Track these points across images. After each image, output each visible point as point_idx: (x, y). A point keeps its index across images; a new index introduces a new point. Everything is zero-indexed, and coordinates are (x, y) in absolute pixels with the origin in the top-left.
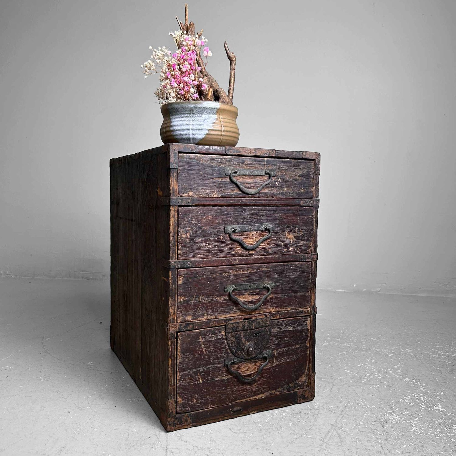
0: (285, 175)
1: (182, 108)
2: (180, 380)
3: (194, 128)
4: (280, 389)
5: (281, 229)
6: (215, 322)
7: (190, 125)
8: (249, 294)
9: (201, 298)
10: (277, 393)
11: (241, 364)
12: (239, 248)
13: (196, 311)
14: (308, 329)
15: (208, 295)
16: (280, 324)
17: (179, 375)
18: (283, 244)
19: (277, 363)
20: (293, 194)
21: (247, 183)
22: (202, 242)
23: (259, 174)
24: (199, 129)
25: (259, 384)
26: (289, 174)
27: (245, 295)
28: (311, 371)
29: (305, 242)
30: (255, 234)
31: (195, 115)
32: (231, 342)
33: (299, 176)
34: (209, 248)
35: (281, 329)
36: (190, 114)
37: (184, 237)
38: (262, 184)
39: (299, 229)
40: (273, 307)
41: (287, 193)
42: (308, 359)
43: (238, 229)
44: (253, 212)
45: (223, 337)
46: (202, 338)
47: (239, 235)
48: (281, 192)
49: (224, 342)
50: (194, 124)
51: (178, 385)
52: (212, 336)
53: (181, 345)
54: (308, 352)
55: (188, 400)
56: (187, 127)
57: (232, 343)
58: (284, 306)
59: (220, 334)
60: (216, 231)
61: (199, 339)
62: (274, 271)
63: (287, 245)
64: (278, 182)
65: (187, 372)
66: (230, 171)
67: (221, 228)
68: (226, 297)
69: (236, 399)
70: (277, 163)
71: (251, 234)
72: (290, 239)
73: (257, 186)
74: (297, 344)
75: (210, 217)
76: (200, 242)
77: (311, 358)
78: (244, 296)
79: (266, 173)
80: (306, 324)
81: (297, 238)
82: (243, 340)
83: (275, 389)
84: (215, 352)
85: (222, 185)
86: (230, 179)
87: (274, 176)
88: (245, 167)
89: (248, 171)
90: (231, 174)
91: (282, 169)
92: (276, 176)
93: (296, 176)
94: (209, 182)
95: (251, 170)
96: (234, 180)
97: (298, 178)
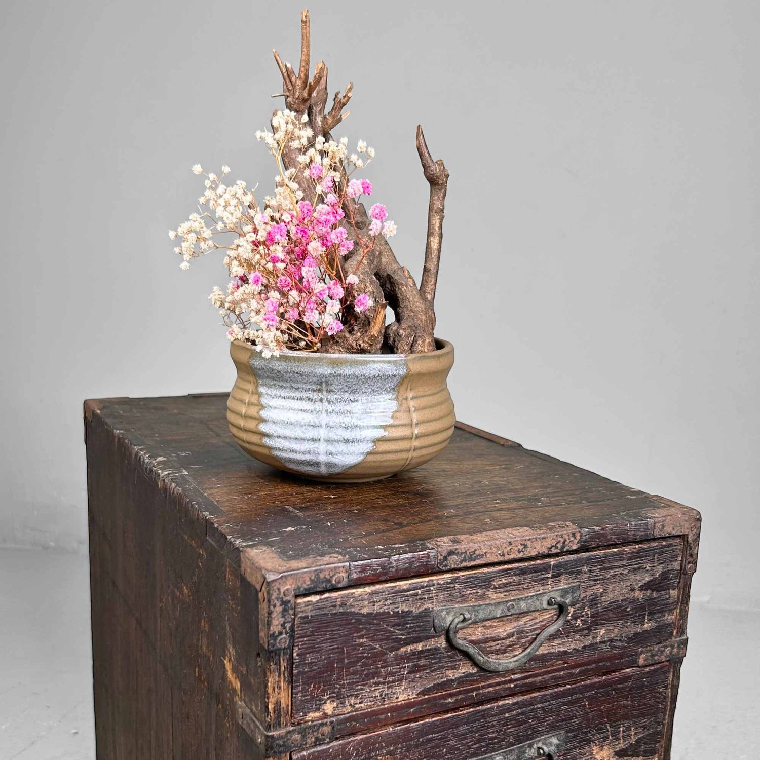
0: (602, 593)
5: (580, 742)
21: (495, 641)
23: (532, 609)
26: (614, 589)
33: (642, 588)
38: (538, 632)
39: (629, 729)
41: (604, 642)
44: (506, 715)
48: (589, 642)
64: (582, 616)
66: (449, 619)
70: (583, 566)
79: (550, 603)
81: (619, 754)
85: (422, 662)
86: (448, 640)
87: (572, 605)
88: (493, 596)
89: (501, 607)
90: (452, 626)
91: (596, 580)
92: (577, 602)
93: (633, 590)
94: (385, 661)
95: (510, 601)
96: (460, 642)
97: (637, 593)
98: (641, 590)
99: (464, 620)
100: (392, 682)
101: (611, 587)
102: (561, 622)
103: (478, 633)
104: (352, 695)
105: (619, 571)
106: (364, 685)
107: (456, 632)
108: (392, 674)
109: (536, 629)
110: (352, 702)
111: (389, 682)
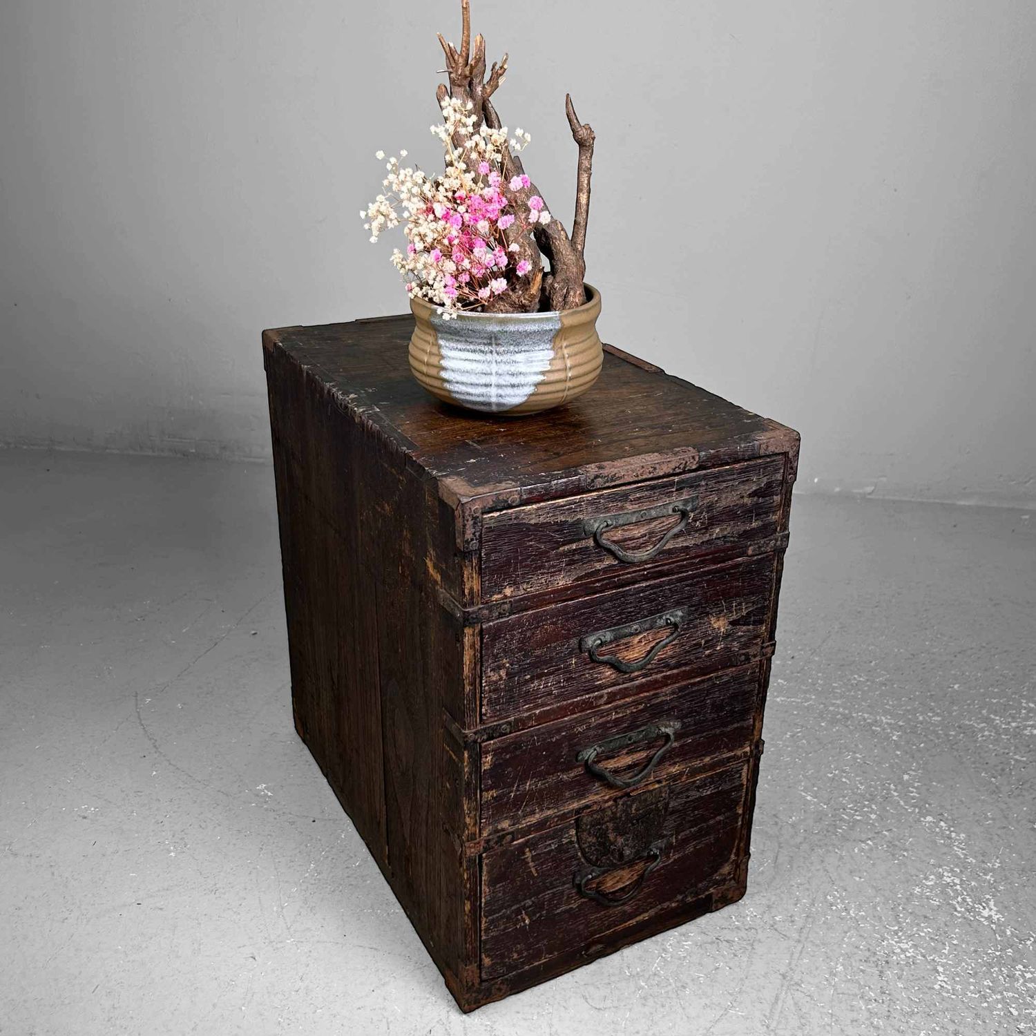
0: (717, 501)
1: (470, 332)
2: (487, 930)
3: (502, 382)
4: (679, 897)
5: (700, 614)
6: (556, 819)
7: (491, 374)
8: (627, 753)
9: (528, 784)
10: (673, 905)
11: (606, 875)
12: (609, 673)
13: (518, 810)
14: (742, 785)
15: (542, 776)
16: (688, 790)
17: (486, 922)
18: (703, 642)
19: (676, 857)
20: (732, 537)
21: (631, 540)
22: (532, 680)
23: (661, 515)
24: (513, 386)
25: (639, 900)
26: (726, 498)
27: (618, 756)
28: (742, 854)
29: (751, 627)
30: (645, 637)
31: (503, 348)
32: (588, 844)
33: (750, 496)
34: (547, 686)
35: (688, 797)
36: (490, 344)
37: (494, 679)
38: (665, 532)
39: (740, 604)
40: (675, 763)
41: (719, 538)
42: (739, 836)
43: (609, 636)
44: (641, 595)
45: (573, 839)
46: (530, 851)
47: (611, 646)
48: (707, 539)
49: (574, 847)
50: (500, 372)
51: (483, 938)
52: (550, 842)
53: (488, 872)
54: (740, 823)
55: (502, 956)
56: (484, 380)
57: (590, 846)
58: (696, 758)
59: (567, 835)
60: (562, 652)
61: (524, 854)
62: (680, 697)
63: (710, 644)
64: (701, 519)
65: (500, 914)
66: (596, 525)
67: (574, 642)
68: (580, 769)
69: (593, 934)
70: (701, 481)
71: (637, 639)
72: (719, 629)
73: (654, 539)
74: (719, 815)
75: (549, 628)
76: (527, 682)
77: (744, 832)
78: (616, 759)
79: (674, 510)
80: (740, 777)
81: (733, 623)
82: (611, 836)
83: (670, 900)
84: (556, 868)
85: (576, 557)
86: (596, 541)
87: (692, 511)
88: (630, 507)
89: (637, 515)
90: (599, 530)
91: (711, 491)
92: (696, 509)
93: (742, 497)
94: (548, 557)
95: (643, 510)
96: (604, 542)
97: (746, 500)
98: (750, 497)
99: (607, 526)
100: (554, 572)
101: (724, 496)
102: (683, 524)
103: (619, 535)
104: (524, 582)
105: (730, 483)
106: (533, 575)
107: (602, 534)
108: (553, 566)
109: (662, 531)
110: (525, 587)
111: (551, 573)
